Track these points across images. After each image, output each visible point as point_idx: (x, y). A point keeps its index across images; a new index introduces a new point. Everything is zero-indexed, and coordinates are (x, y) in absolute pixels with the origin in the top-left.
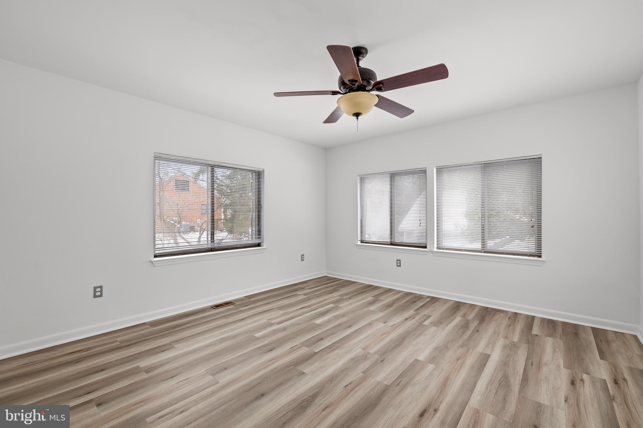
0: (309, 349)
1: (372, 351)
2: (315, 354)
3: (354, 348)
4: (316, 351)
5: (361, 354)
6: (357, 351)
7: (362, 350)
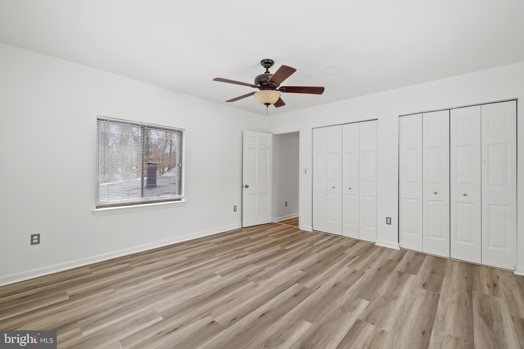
0: (304, 285)
1: (252, 283)
2: (297, 282)
3: (266, 286)
4: (297, 284)
5: (262, 281)
6: (263, 284)
7: (259, 284)
